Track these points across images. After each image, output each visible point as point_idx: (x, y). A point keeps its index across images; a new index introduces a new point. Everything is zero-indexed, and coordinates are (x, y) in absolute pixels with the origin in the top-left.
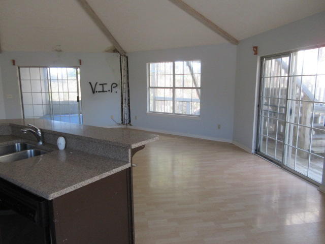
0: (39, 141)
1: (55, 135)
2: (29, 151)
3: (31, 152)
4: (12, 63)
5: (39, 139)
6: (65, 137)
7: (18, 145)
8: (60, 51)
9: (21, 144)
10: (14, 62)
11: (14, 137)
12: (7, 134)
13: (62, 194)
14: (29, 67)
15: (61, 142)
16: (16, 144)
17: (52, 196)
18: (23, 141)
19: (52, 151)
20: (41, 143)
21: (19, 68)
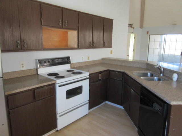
0: (161, 74)
1: (171, 72)
2: (155, 78)
3: (156, 78)
4: (147, 33)
5: (161, 72)
6: (178, 74)
7: (149, 74)
8: (175, 24)
9: (151, 74)
10: (148, 32)
11: (147, 69)
12: (144, 67)
13: (178, 104)
14: (155, 35)
15: (175, 77)
16: (148, 73)
17: (173, 103)
18: (152, 72)
19: (169, 80)
20: (162, 75)
21: (150, 36)
